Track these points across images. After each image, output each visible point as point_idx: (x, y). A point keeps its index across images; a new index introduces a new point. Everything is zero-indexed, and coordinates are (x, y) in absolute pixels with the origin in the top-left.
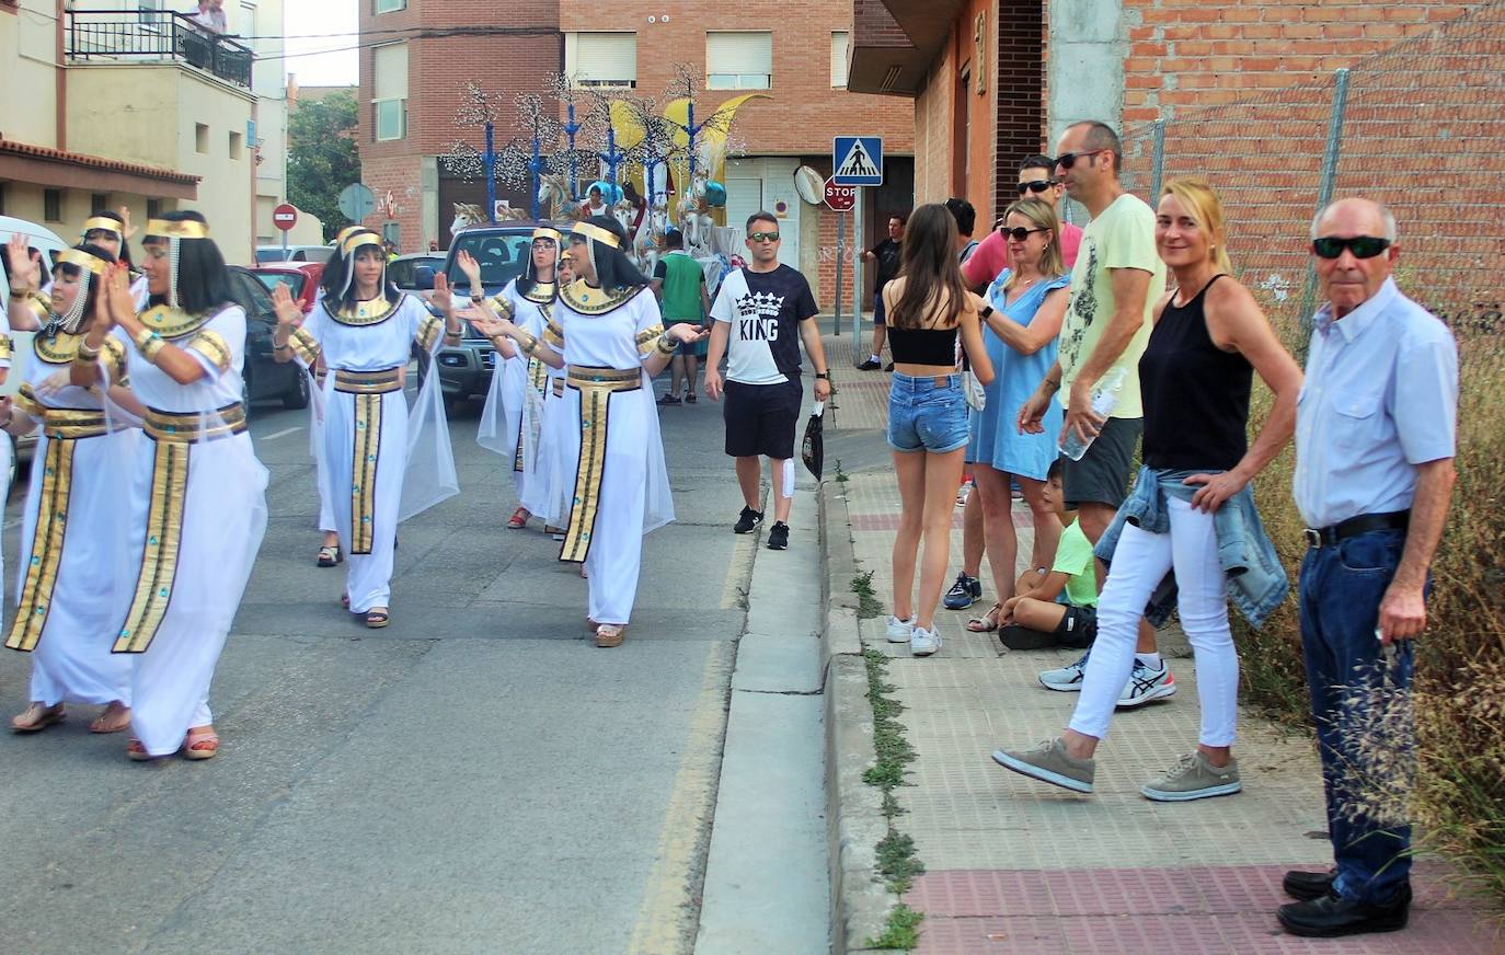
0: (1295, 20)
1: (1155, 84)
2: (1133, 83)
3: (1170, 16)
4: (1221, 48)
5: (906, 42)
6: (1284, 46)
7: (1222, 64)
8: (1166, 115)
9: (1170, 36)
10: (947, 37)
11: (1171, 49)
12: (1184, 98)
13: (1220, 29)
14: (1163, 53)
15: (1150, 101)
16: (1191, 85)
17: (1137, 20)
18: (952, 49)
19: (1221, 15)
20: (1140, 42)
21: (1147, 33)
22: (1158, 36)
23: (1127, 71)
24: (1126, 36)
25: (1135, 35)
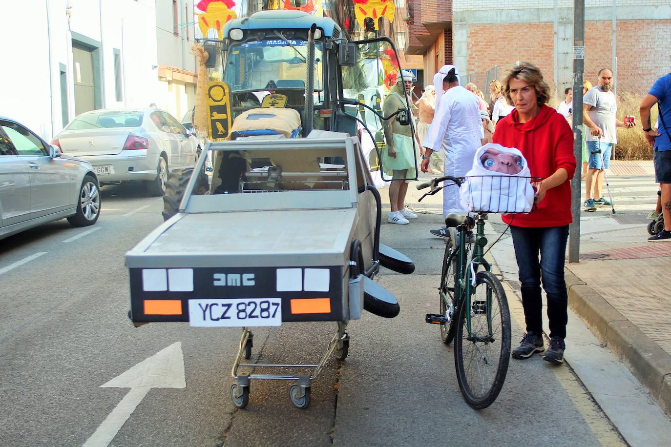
0: (499, 52)
1: (473, 64)
2: (470, 64)
3: (476, 52)
4: (486, 57)
5: (429, 34)
6: (497, 56)
7: (486, 60)
8: (476, 70)
9: (476, 55)
10: (432, 44)
11: (476, 57)
12: (479, 67)
13: (486, 54)
14: (475, 58)
15: (473, 67)
16: (480, 64)
17: (470, 53)
18: (434, 45)
19: (485, 51)
20: (471, 57)
21: (472, 55)
22: (474, 55)
23: (468, 62)
24: (468, 55)
25: (470, 55)
